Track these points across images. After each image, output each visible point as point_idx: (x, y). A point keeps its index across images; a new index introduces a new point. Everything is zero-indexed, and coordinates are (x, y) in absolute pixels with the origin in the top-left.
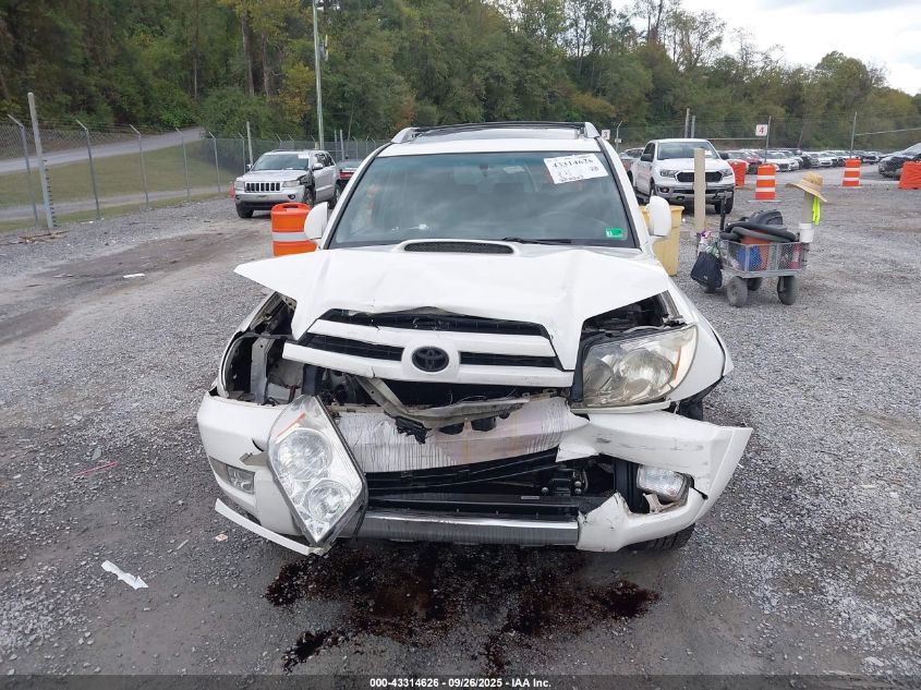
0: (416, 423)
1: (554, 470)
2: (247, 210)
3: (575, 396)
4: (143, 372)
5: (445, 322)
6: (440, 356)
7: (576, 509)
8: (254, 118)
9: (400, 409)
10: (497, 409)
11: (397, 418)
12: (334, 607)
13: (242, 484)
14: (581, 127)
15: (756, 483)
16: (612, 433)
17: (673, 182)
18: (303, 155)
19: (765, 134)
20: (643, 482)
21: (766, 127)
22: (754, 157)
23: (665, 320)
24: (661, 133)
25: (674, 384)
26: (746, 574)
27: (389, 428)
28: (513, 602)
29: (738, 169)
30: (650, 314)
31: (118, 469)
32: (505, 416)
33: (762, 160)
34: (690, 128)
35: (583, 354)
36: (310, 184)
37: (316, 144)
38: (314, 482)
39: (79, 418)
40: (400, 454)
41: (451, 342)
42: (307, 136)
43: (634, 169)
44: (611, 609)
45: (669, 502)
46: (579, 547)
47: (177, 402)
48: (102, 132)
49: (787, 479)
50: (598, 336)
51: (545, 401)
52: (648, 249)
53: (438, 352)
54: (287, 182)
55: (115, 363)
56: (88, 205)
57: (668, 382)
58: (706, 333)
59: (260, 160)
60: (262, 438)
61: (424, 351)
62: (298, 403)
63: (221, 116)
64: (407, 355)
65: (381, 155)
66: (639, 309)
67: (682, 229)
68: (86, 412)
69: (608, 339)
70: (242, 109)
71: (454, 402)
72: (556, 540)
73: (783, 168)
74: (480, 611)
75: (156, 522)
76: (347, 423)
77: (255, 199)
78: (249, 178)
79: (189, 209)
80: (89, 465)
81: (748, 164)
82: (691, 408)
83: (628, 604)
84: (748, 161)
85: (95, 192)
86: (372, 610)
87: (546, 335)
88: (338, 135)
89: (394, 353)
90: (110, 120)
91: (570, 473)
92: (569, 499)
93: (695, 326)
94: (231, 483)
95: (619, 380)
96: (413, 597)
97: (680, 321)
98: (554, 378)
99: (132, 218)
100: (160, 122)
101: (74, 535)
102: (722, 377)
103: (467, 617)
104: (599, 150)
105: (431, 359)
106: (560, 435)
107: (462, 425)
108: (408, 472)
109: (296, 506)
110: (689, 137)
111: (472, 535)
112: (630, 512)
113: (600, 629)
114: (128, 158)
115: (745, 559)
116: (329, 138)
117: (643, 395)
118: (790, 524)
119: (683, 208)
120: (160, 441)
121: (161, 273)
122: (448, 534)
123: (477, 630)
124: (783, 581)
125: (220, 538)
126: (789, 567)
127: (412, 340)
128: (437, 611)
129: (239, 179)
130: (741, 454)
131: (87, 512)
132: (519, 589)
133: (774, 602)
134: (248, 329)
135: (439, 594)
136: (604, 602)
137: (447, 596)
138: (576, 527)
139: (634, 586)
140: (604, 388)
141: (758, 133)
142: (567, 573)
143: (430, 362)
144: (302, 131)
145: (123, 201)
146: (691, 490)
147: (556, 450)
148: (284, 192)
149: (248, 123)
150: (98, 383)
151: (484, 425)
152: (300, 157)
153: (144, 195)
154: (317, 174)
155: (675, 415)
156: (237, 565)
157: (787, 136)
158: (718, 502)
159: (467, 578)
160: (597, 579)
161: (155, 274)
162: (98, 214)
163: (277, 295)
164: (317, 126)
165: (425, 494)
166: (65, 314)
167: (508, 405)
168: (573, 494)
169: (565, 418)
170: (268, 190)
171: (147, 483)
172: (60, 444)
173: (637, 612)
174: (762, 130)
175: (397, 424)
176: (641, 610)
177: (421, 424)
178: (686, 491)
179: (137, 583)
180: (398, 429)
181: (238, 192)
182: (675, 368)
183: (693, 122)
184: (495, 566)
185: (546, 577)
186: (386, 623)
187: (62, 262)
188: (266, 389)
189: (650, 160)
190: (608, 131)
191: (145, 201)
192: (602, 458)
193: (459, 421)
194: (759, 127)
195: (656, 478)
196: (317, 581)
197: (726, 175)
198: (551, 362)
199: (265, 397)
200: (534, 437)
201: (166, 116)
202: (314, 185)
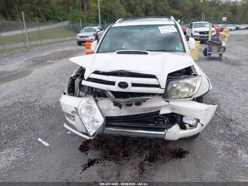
0: (119, 103)
1: (159, 117)
2: (80, 43)
3: (165, 96)
4: (51, 87)
5: (127, 74)
6: (126, 84)
7: (165, 128)
8: (82, 18)
9: (115, 99)
10: (142, 100)
11: (114, 102)
12: (98, 152)
13: (72, 119)
14: (170, 18)
15: (219, 120)
16: (176, 106)
17: (198, 34)
18: (95, 28)
19: (225, 20)
20: (185, 120)
21: (226, 18)
22: (222, 27)
23: (192, 74)
24: (195, 20)
25: (194, 92)
26: (215, 147)
27: (112, 104)
28: (147, 152)
29: (217, 30)
30: (188, 72)
31: (44, 113)
32: (144, 101)
33: (224, 28)
34: (203, 19)
35: (167, 84)
36: (96, 36)
37: (99, 25)
38: (91, 119)
39: (34, 99)
40: (115, 112)
41: (129, 80)
42: (96, 22)
43: (187, 31)
44: (175, 156)
45: (192, 126)
46: (165, 139)
47: (60, 95)
48: (42, 22)
49: (228, 120)
50: (172, 79)
51: (156, 97)
52: (188, 53)
53: (125, 83)
54: (90, 35)
55: (44, 85)
56: (39, 42)
57: (193, 92)
58: (204, 78)
59: (83, 29)
60: (77, 107)
61: (121, 83)
62: (87, 97)
63: (73, 17)
64: (116, 84)
65: (112, 26)
66: (185, 71)
67: (200, 48)
68: (36, 98)
69: (175, 79)
70: (79, 16)
71: (130, 97)
72: (159, 137)
73: (231, 30)
74: (138, 155)
75: (52, 128)
76: (100, 103)
77: (82, 40)
78: (80, 34)
79: (65, 43)
80: (36, 112)
81: (220, 29)
82: (199, 99)
83: (180, 154)
84: (220, 28)
85: (40, 39)
86: (108, 154)
87: (157, 78)
88: (105, 22)
89: (113, 83)
90: (44, 19)
91: (164, 118)
92: (162, 125)
93: (201, 76)
94: (69, 118)
95: (178, 91)
96: (120, 150)
97: (197, 74)
98: (158, 91)
99: (50, 46)
100: (57, 19)
101: (31, 131)
102: (209, 91)
103: (134, 157)
104: (175, 24)
105: (123, 85)
106: (161, 107)
107: (132, 104)
108: (117, 117)
109: (86, 126)
110: (203, 21)
111: (135, 135)
112: (180, 129)
113: (172, 161)
114: (49, 29)
115: (215, 143)
116: (102, 23)
117: (185, 96)
118: (228, 133)
119: (200, 41)
120: (54, 106)
121: (57, 60)
122: (128, 134)
123: (137, 160)
124: (226, 149)
125: (68, 133)
126: (227, 145)
127: (118, 79)
128: (126, 155)
129: (78, 35)
130: (214, 112)
131: (35, 125)
132: (149, 149)
133: (223, 155)
134: (74, 76)
135: (127, 149)
136: (173, 154)
137: (129, 150)
138: (164, 133)
139: (182, 149)
140: (174, 93)
141: (223, 20)
142: (163, 145)
143: (123, 86)
144: (95, 21)
145: (48, 41)
146: (198, 123)
147: (159, 111)
148: (90, 38)
149: (80, 19)
150: (39, 90)
151: (138, 104)
152: (94, 28)
153: (53, 40)
154: (98, 33)
155: (194, 101)
156: (73, 140)
157: (232, 20)
158: (207, 126)
159: (135, 146)
160: (171, 147)
161: (55, 61)
162: (41, 45)
163: (81, 67)
164: (99, 20)
165: (122, 123)
166: (32, 72)
167: (145, 98)
168: (164, 124)
169: (162, 102)
170: (85, 38)
171: (50, 117)
172: (29, 107)
173: (182, 157)
174: (224, 19)
175: (114, 103)
176: (184, 156)
177: (120, 104)
178: (197, 123)
179: (47, 144)
180: (114, 105)
181: (77, 38)
182: (195, 88)
183: (204, 17)
184: (143, 142)
185: (157, 146)
186: (112, 157)
187: (32, 58)
188: (79, 93)
189: (191, 28)
190: (180, 20)
191: (53, 41)
192: (173, 113)
193: (131, 103)
194: (224, 18)
195: (189, 120)
196: (94, 145)
197: (213, 32)
198: (158, 86)
199: (79, 95)
200: (153, 107)
201: (59, 18)
202: (98, 36)
